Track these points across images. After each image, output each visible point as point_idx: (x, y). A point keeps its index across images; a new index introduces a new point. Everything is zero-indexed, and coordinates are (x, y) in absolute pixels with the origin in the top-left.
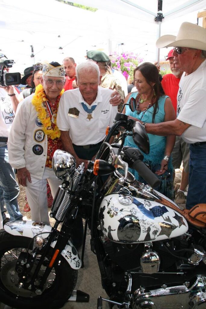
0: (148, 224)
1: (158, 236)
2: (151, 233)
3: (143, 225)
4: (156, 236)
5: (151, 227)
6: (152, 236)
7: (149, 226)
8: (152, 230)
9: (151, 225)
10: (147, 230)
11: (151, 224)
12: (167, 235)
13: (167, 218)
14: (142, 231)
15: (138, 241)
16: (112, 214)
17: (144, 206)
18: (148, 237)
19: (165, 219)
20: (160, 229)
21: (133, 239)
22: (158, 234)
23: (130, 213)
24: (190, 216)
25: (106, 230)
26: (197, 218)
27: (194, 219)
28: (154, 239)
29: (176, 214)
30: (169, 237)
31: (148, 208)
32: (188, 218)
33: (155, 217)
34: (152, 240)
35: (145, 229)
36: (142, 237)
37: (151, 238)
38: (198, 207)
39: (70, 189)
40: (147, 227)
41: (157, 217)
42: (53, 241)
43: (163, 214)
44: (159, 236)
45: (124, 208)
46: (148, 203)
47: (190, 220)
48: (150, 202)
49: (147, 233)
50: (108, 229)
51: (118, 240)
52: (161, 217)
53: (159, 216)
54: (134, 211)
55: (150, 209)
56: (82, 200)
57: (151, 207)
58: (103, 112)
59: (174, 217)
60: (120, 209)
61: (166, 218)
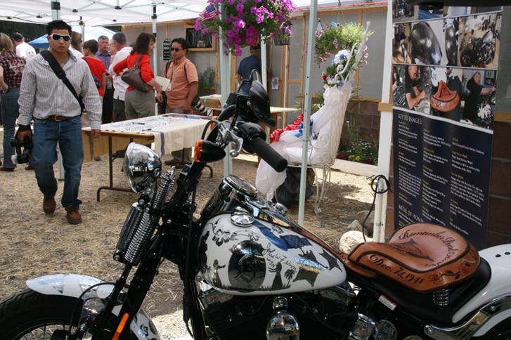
0: (277, 257)
1: (294, 281)
2: (282, 273)
3: (270, 258)
4: (292, 280)
5: (282, 263)
6: (285, 281)
7: (279, 260)
9: (283, 260)
10: (275, 267)
11: (282, 258)
13: (309, 252)
14: (267, 269)
16: (220, 241)
18: (277, 282)
20: (298, 270)
28: (289, 287)
30: (313, 286)
31: (277, 234)
34: (284, 288)
37: (283, 284)
40: (276, 262)
41: (291, 248)
44: (297, 282)
46: (277, 229)
49: (276, 273)
51: (230, 285)
53: (296, 248)
55: (280, 236)
57: (283, 234)
61: (307, 252)
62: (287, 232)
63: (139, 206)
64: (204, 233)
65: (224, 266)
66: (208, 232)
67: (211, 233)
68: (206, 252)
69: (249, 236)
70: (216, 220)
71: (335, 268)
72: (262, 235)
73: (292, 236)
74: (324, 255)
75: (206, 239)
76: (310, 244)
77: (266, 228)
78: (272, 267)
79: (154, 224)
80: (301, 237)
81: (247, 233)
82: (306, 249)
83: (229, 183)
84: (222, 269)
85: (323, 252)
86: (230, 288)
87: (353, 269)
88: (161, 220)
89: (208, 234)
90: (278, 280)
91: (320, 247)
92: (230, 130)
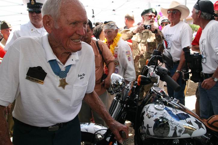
1: (182, 134)
2: (177, 131)
3: (171, 124)
4: (181, 134)
6: (178, 134)
7: (176, 125)
8: (178, 129)
9: (177, 125)
10: (174, 128)
11: (177, 124)
12: (189, 134)
13: (189, 121)
14: (170, 129)
15: (168, 137)
16: (149, 116)
17: (172, 112)
19: (188, 122)
20: (184, 129)
21: (164, 135)
22: (183, 132)
23: (162, 116)
24: (208, 124)
25: (145, 128)
26: (214, 124)
27: (211, 125)
28: (180, 136)
29: (196, 120)
31: (175, 113)
32: (206, 124)
33: (180, 120)
34: (178, 137)
35: (173, 128)
36: (171, 133)
37: (178, 135)
38: (214, 116)
39: (121, 99)
40: (174, 126)
41: (181, 120)
42: (108, 137)
43: (186, 118)
44: (184, 134)
45: (158, 112)
46: (175, 110)
47: (208, 126)
48: (177, 110)
50: (147, 126)
52: (184, 120)
53: (183, 119)
54: (165, 114)
55: (176, 114)
56: (129, 107)
58: (80, 77)
59: (195, 122)
60: (155, 113)
62: (180, 112)
63: (116, 99)
64: (143, 112)
65: (151, 127)
66: (145, 111)
67: (146, 112)
68: (144, 120)
69: (162, 115)
70: (148, 106)
71: (201, 128)
72: (168, 114)
73: (181, 113)
74: (196, 122)
75: (144, 114)
76: (190, 117)
77: (170, 110)
78: (172, 128)
79: (122, 107)
80: (185, 113)
81: (161, 113)
82: (188, 119)
83: (153, 90)
84: (150, 128)
85: (195, 121)
86: (154, 136)
87: (210, 128)
88: (125, 105)
89: (144, 112)
90: (175, 133)
91: (194, 118)
92: (154, 71)
